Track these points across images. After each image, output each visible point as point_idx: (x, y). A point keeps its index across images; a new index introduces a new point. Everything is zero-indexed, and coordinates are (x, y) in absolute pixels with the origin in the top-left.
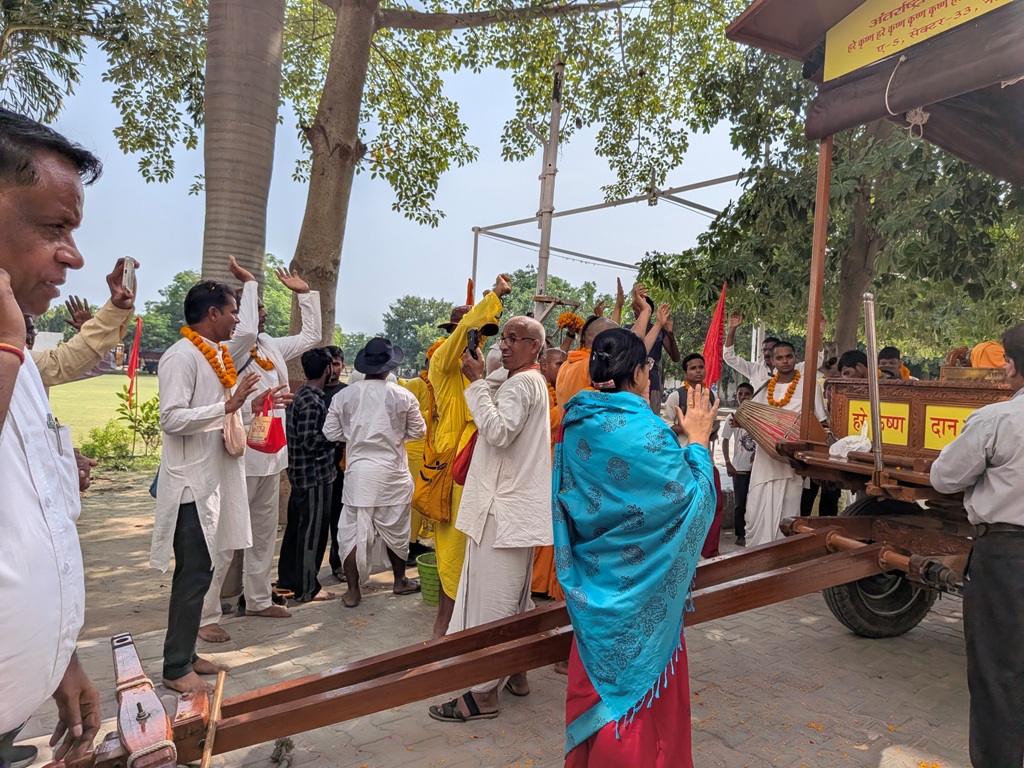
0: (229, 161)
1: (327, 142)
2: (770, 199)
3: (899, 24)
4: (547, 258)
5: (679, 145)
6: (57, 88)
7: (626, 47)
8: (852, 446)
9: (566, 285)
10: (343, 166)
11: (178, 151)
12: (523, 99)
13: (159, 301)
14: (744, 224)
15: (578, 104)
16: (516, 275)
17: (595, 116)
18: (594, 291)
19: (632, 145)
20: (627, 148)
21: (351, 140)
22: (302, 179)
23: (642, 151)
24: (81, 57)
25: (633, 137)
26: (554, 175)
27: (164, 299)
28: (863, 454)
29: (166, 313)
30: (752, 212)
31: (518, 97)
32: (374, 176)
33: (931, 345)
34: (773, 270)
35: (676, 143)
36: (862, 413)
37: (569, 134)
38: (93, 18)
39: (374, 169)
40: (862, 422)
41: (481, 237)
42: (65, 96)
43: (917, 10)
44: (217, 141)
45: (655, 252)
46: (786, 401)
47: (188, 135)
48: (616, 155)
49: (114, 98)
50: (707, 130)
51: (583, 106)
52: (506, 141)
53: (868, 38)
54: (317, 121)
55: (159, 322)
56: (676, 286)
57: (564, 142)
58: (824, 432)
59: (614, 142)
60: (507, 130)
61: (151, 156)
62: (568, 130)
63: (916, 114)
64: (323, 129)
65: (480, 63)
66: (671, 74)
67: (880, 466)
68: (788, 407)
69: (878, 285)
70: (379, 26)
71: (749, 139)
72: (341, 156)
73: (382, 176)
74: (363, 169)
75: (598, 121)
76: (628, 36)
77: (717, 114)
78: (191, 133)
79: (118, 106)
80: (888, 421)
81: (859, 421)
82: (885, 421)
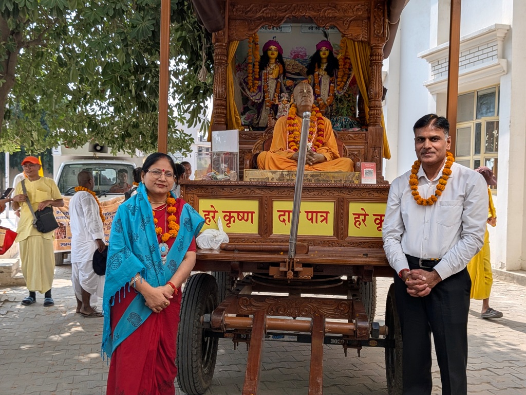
36: (213, 210)
40: (213, 217)
80: (238, 215)
81: (210, 217)
82: (235, 215)
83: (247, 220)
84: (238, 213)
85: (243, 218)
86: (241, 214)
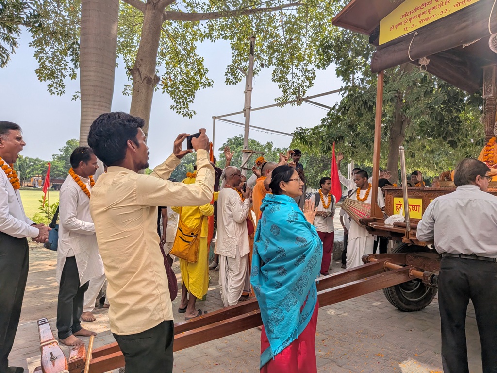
0: (92, 86)
1: (141, 76)
2: (355, 101)
3: (414, 17)
4: (248, 131)
5: (312, 76)
6: (7, 50)
7: (285, 29)
8: (395, 220)
9: (258, 144)
10: (148, 88)
11: (67, 81)
12: (235, 54)
13: (59, 154)
14: (343, 113)
15: (262, 56)
16: (234, 139)
17: (270, 63)
18: (272, 146)
19: (289, 77)
20: (287, 78)
21: (152, 75)
22: (127, 94)
23: (294, 80)
24: (18, 35)
25: (290, 73)
26: (251, 91)
27: (62, 153)
28: (401, 223)
29: (63, 160)
30: (347, 108)
31: (233, 53)
32: (163, 92)
33: (433, 170)
34: (357, 135)
35: (310, 75)
36: (400, 203)
37: (258, 71)
38: (24, 16)
39: (164, 88)
40: (400, 208)
41: (216, 121)
42: (11, 54)
43: (423, 11)
44: (86, 76)
45: (300, 128)
46: (365, 199)
47: (72, 73)
48: (282, 81)
49: (35, 55)
50: (324, 68)
51: (265, 58)
52: (227, 75)
53: (400, 24)
54: (135, 65)
55: (59, 165)
56: (311, 144)
57: (256, 75)
58: (382, 213)
59: (280, 75)
60: (228, 70)
61: (54, 83)
62: (258, 69)
63: (423, 60)
64: (138, 69)
65: (214, 37)
66: (307, 42)
67: (409, 229)
68: (366, 202)
69: (407, 142)
70: (165, 19)
71: (345, 72)
72: (147, 83)
73: (167, 92)
74: (158, 88)
75: (273, 65)
76: (286, 23)
77: (329, 60)
78: (73, 72)
79: (37, 59)
80: (412, 207)
81: (399, 207)
82: (411, 207)
83: (416, 211)
84: (412, 206)
85: (414, 209)
86: (414, 207)
